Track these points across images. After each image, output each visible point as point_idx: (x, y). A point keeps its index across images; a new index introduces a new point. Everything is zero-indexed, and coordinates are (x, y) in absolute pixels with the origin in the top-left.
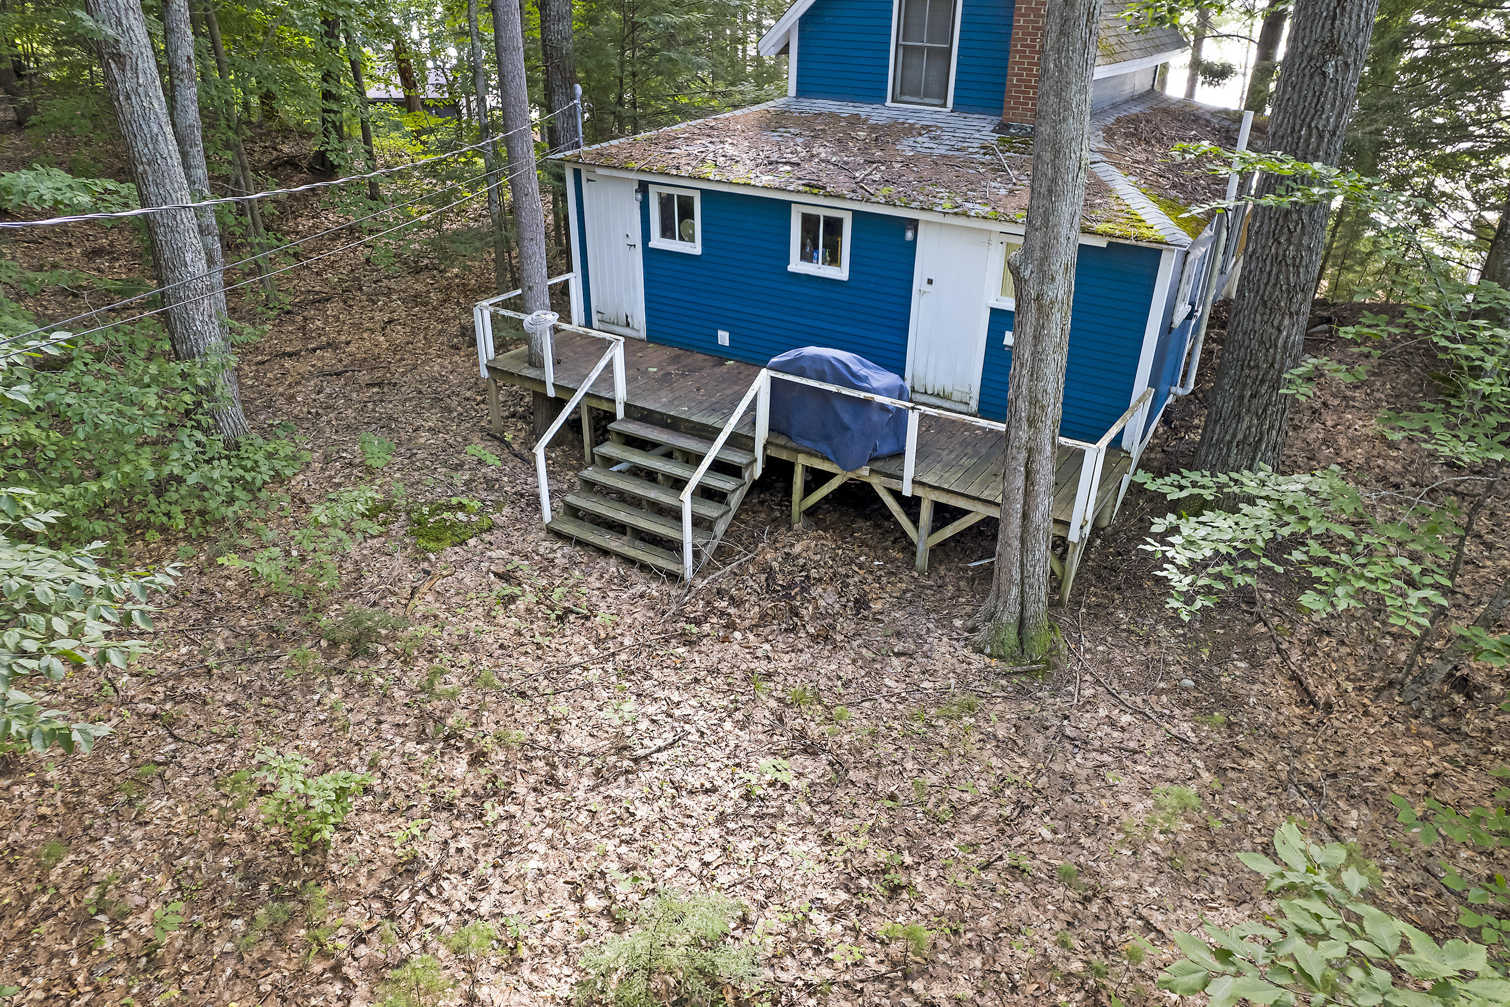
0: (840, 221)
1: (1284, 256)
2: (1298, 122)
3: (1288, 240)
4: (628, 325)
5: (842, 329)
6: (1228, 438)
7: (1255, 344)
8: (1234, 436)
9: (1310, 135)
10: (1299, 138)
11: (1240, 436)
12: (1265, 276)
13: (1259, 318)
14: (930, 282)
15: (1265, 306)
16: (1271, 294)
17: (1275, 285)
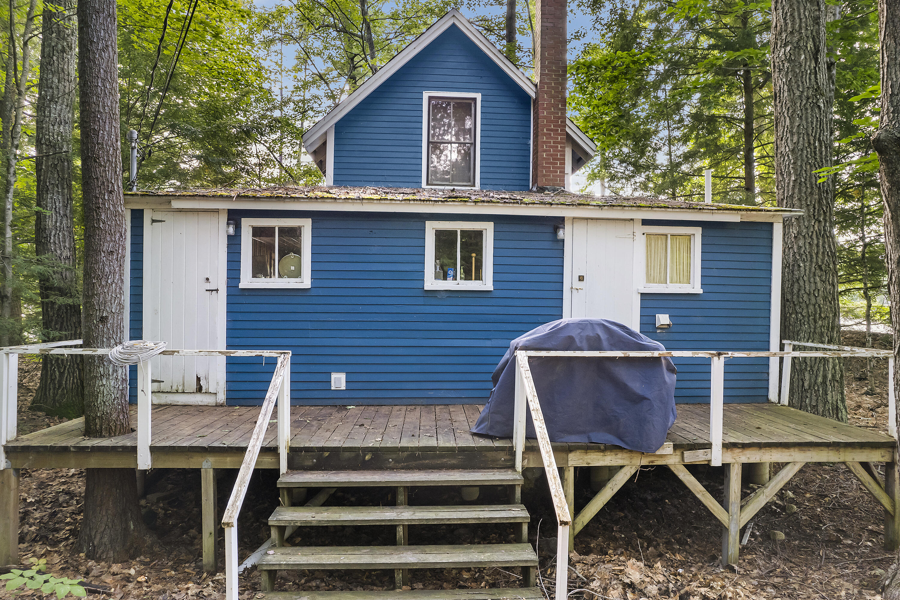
0: (479, 234)
1: (825, 230)
2: (812, 138)
3: (825, 219)
4: (199, 389)
5: (488, 343)
6: (820, 380)
7: (821, 301)
8: (825, 377)
9: (821, 146)
10: (815, 148)
11: (830, 376)
12: (815, 247)
13: (818, 279)
14: (581, 278)
15: (821, 269)
16: (822, 261)
17: (823, 253)
